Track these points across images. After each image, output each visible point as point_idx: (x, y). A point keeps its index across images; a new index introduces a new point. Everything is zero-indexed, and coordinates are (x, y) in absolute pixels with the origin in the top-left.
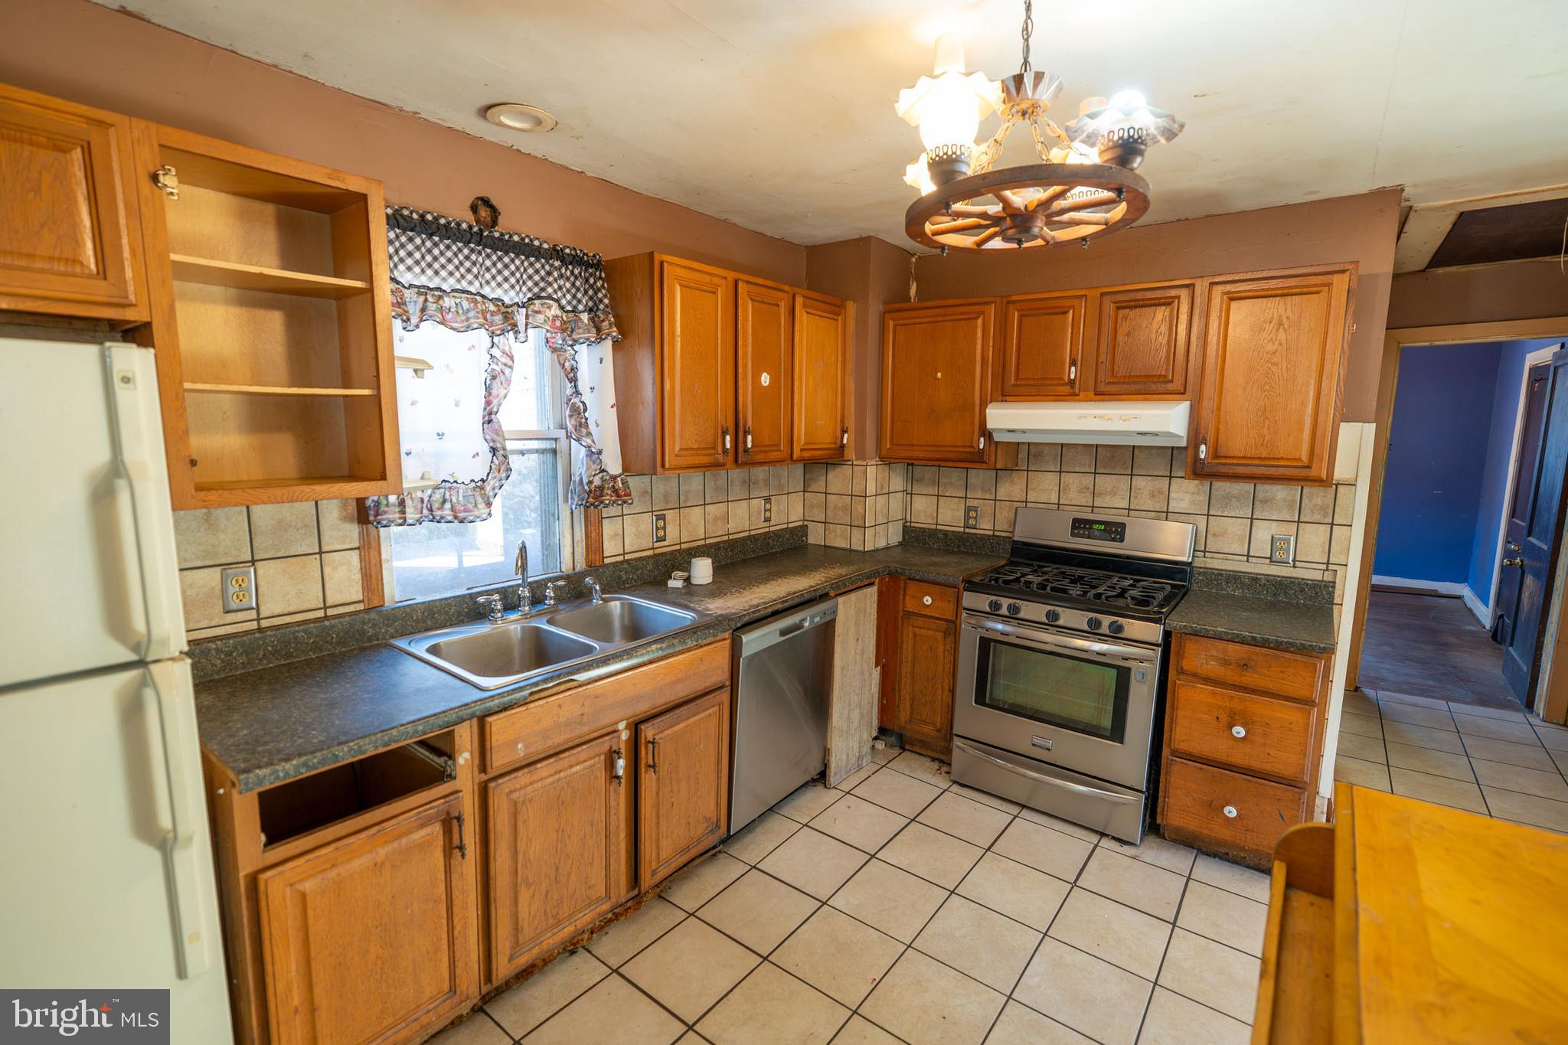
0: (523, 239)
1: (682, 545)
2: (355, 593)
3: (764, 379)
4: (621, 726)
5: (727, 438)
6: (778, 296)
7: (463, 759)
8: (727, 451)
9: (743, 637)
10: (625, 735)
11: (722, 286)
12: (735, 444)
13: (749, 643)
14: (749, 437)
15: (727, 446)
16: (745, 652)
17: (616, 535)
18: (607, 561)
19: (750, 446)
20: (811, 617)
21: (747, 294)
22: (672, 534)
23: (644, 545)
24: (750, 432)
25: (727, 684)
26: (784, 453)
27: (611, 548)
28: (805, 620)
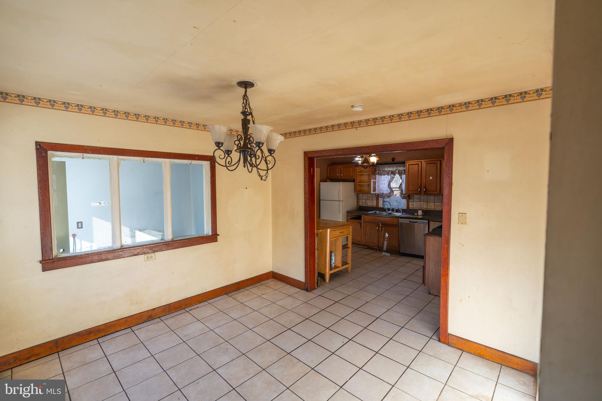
0: (398, 162)
1: (427, 209)
3: (431, 178)
4: (380, 224)
5: (419, 189)
6: (436, 161)
7: (362, 219)
8: (419, 191)
9: (400, 219)
10: (381, 225)
11: (420, 163)
12: (421, 190)
13: (401, 220)
14: (424, 189)
15: (419, 190)
16: (400, 222)
17: (412, 204)
18: (410, 208)
19: (424, 190)
20: (419, 222)
21: (426, 163)
22: (424, 206)
23: (418, 207)
24: (425, 188)
25: (397, 226)
26: (438, 192)
27: (411, 207)
28: (417, 222)
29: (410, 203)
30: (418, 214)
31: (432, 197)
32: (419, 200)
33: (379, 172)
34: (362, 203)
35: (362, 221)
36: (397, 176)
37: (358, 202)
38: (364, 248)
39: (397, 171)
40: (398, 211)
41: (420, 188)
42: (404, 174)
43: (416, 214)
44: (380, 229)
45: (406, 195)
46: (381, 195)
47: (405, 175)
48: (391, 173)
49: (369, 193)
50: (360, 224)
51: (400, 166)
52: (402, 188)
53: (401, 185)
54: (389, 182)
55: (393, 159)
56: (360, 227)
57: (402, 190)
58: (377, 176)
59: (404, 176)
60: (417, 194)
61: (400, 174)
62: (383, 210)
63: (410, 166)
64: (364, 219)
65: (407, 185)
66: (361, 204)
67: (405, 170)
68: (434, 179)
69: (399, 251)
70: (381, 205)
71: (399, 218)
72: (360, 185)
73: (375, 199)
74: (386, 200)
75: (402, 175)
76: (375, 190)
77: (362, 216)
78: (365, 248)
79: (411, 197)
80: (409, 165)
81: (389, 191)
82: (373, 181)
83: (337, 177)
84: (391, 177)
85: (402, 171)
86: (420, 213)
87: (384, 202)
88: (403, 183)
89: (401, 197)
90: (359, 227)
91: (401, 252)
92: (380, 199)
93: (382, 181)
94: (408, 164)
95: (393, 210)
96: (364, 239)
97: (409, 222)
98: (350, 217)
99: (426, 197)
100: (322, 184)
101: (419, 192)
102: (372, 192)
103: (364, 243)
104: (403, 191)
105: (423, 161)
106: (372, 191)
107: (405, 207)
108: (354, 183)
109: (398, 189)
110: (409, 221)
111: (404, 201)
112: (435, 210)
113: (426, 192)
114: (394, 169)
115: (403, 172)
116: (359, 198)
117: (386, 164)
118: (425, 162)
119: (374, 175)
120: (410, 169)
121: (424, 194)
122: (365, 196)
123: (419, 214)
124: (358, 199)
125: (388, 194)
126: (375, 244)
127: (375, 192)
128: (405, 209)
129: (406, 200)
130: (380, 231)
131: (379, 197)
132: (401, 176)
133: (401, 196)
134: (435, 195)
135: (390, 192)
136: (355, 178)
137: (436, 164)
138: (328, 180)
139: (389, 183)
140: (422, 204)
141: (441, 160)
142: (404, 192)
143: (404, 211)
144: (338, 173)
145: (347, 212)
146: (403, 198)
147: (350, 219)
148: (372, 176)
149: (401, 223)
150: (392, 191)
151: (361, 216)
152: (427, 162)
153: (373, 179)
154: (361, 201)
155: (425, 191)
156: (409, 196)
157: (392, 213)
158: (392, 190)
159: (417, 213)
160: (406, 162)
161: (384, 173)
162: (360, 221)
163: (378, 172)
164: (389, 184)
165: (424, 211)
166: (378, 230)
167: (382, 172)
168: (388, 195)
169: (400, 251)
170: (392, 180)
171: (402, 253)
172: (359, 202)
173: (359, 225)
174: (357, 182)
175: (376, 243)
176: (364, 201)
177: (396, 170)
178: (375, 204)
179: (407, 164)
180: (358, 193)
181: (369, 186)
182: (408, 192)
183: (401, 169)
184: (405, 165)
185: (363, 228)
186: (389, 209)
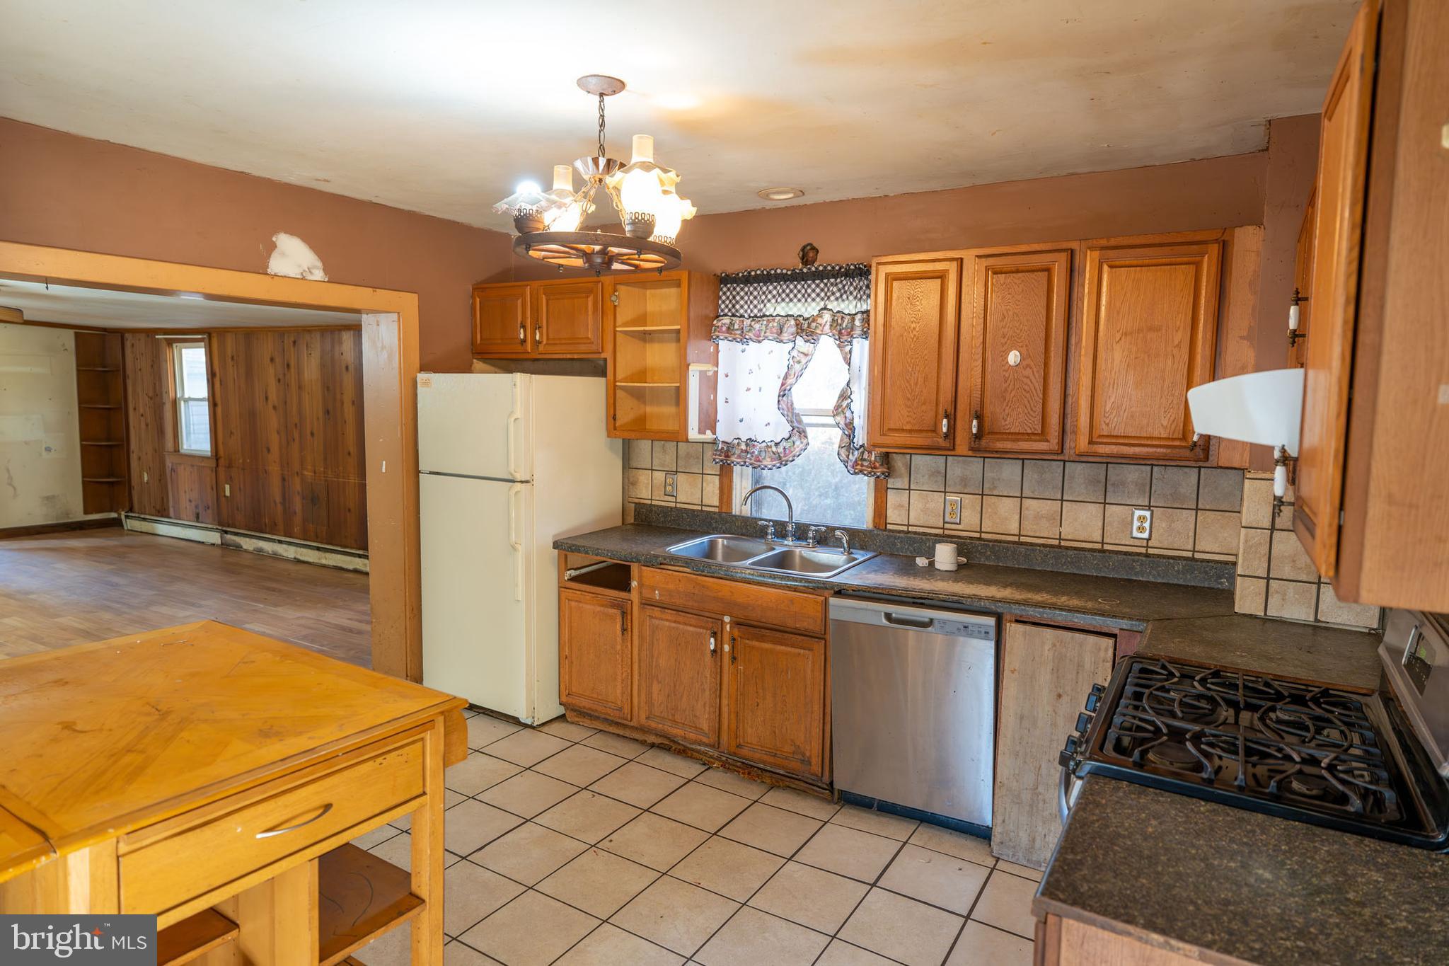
0: (833, 268)
1: (983, 534)
2: (715, 501)
3: (1013, 357)
4: (727, 619)
5: (945, 421)
6: (1050, 257)
7: (634, 584)
8: (946, 436)
9: (833, 601)
10: (728, 627)
11: (952, 268)
12: (952, 427)
13: (841, 608)
14: (975, 422)
15: (945, 430)
16: (833, 615)
17: (901, 506)
18: (889, 527)
19: (974, 431)
20: (940, 621)
21: (987, 269)
22: (968, 519)
23: (932, 522)
24: (979, 417)
25: (821, 637)
26: (1053, 444)
27: (895, 517)
28: (931, 621)
29: (892, 498)
30: (932, 564)
31: (1010, 470)
32: (941, 479)
33: (732, 324)
34: (649, 489)
35: (634, 596)
36: (827, 344)
37: (628, 483)
38: (643, 743)
39: (827, 317)
40: (825, 538)
41: (952, 417)
42: (865, 335)
43: (921, 562)
44: (727, 648)
45: (870, 452)
46: (743, 447)
47: (866, 343)
48: (794, 329)
49: (679, 436)
50: (624, 614)
51: (843, 292)
52: (848, 414)
53: (845, 396)
54: (786, 377)
55: (808, 253)
56: (624, 630)
57: (850, 426)
58: (721, 342)
59: (861, 349)
60: (930, 450)
61: (843, 334)
62: (751, 529)
63: (895, 284)
64: (641, 585)
65: (878, 398)
66: (644, 493)
67: (867, 312)
68: (1028, 366)
69: (826, 779)
70: (739, 507)
71: (826, 593)
72: (639, 395)
73: (712, 468)
74: (769, 477)
75: (851, 343)
76: (709, 422)
77: (635, 569)
78: (653, 746)
79: (899, 462)
80: (892, 278)
81: (785, 430)
82: (701, 372)
83: (519, 348)
84: (794, 353)
85: (853, 316)
86: (945, 556)
87: (758, 487)
88: (854, 387)
89: (845, 463)
90: (619, 632)
91: (837, 786)
92: (737, 469)
93: (751, 372)
94: (887, 275)
95: (801, 532)
96: (643, 697)
97: (884, 621)
98: (573, 573)
99: (976, 465)
100: (427, 383)
101: (941, 442)
102: (693, 434)
103: (643, 721)
104: (853, 430)
105: (968, 255)
106: (696, 429)
107: (862, 518)
108: (601, 381)
109: (831, 420)
110: (888, 616)
111: (863, 487)
112: (1023, 539)
113: (984, 442)
114: (809, 309)
115: (857, 323)
116: (634, 464)
117: (768, 278)
118: (985, 262)
119: (709, 337)
120: (894, 303)
121: (971, 449)
122: (666, 455)
123: (937, 566)
124: (628, 465)
125: (777, 444)
126: (698, 729)
127: (709, 436)
128: (864, 532)
129: (872, 479)
130: (726, 659)
131: (733, 459)
132: (848, 348)
133: (844, 457)
134: (1022, 457)
135: (787, 436)
136: (607, 354)
137: (1046, 273)
138: (475, 360)
139: (783, 385)
140: (953, 503)
141: (1072, 253)
142: (861, 438)
143: (856, 539)
144: (524, 327)
145: (556, 545)
146: (857, 468)
147: (573, 579)
148: (695, 348)
149: (843, 625)
150: (799, 430)
151: (630, 566)
152: (991, 261)
153: (699, 361)
154: (644, 477)
155: (978, 436)
156: (886, 458)
157: (798, 550)
158: (800, 422)
159: (930, 554)
160: (874, 265)
161: (757, 326)
162: (623, 595)
163: (726, 320)
164: (784, 393)
165: (965, 547)
166: (714, 651)
167: (747, 322)
168: (780, 450)
169: (831, 783)
170: (797, 367)
171: (841, 792)
172: (634, 484)
173: (619, 620)
174: (620, 375)
175: (705, 726)
176: (659, 476)
177: (820, 315)
178: (712, 498)
179: (879, 276)
180: (627, 435)
181: (679, 396)
182: (880, 440)
183: (850, 306)
184: (868, 287)
185: (636, 642)
186: (781, 530)
